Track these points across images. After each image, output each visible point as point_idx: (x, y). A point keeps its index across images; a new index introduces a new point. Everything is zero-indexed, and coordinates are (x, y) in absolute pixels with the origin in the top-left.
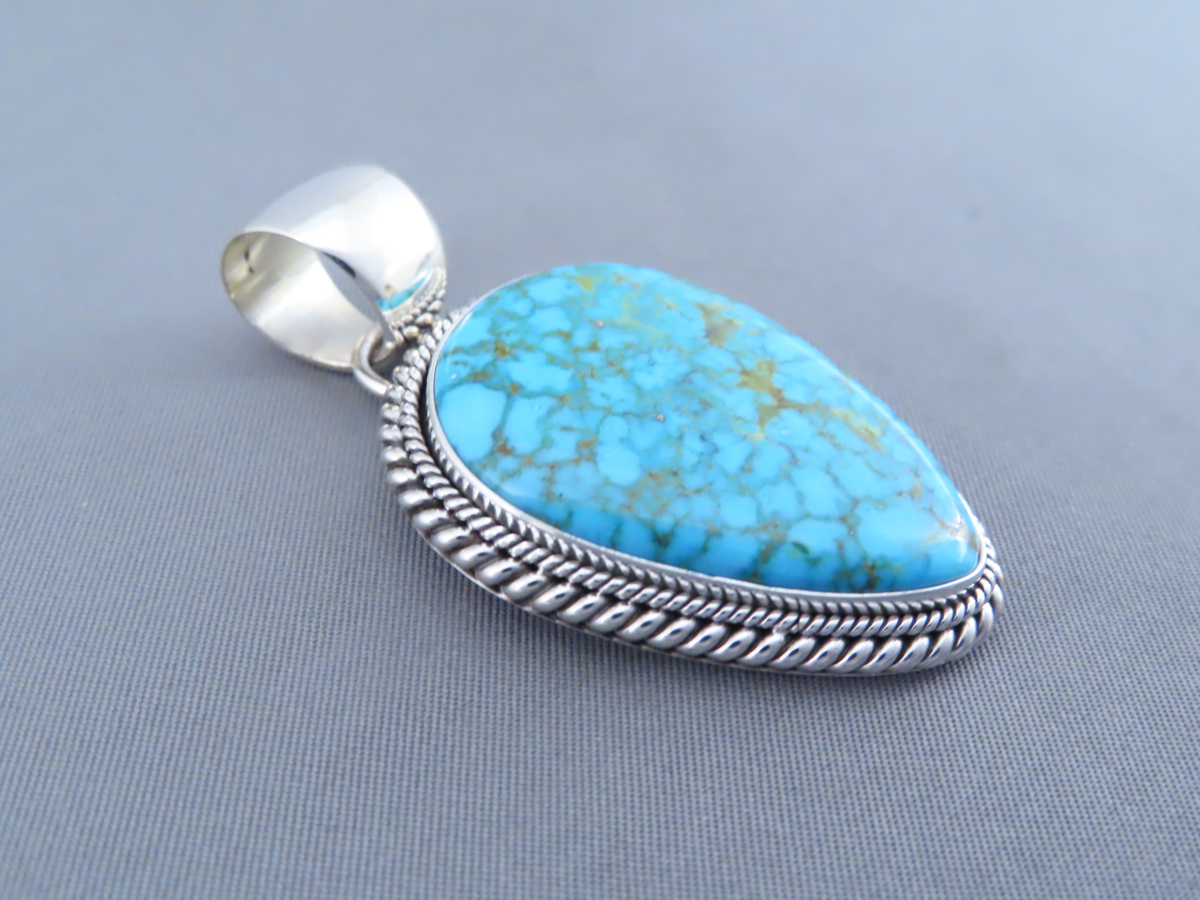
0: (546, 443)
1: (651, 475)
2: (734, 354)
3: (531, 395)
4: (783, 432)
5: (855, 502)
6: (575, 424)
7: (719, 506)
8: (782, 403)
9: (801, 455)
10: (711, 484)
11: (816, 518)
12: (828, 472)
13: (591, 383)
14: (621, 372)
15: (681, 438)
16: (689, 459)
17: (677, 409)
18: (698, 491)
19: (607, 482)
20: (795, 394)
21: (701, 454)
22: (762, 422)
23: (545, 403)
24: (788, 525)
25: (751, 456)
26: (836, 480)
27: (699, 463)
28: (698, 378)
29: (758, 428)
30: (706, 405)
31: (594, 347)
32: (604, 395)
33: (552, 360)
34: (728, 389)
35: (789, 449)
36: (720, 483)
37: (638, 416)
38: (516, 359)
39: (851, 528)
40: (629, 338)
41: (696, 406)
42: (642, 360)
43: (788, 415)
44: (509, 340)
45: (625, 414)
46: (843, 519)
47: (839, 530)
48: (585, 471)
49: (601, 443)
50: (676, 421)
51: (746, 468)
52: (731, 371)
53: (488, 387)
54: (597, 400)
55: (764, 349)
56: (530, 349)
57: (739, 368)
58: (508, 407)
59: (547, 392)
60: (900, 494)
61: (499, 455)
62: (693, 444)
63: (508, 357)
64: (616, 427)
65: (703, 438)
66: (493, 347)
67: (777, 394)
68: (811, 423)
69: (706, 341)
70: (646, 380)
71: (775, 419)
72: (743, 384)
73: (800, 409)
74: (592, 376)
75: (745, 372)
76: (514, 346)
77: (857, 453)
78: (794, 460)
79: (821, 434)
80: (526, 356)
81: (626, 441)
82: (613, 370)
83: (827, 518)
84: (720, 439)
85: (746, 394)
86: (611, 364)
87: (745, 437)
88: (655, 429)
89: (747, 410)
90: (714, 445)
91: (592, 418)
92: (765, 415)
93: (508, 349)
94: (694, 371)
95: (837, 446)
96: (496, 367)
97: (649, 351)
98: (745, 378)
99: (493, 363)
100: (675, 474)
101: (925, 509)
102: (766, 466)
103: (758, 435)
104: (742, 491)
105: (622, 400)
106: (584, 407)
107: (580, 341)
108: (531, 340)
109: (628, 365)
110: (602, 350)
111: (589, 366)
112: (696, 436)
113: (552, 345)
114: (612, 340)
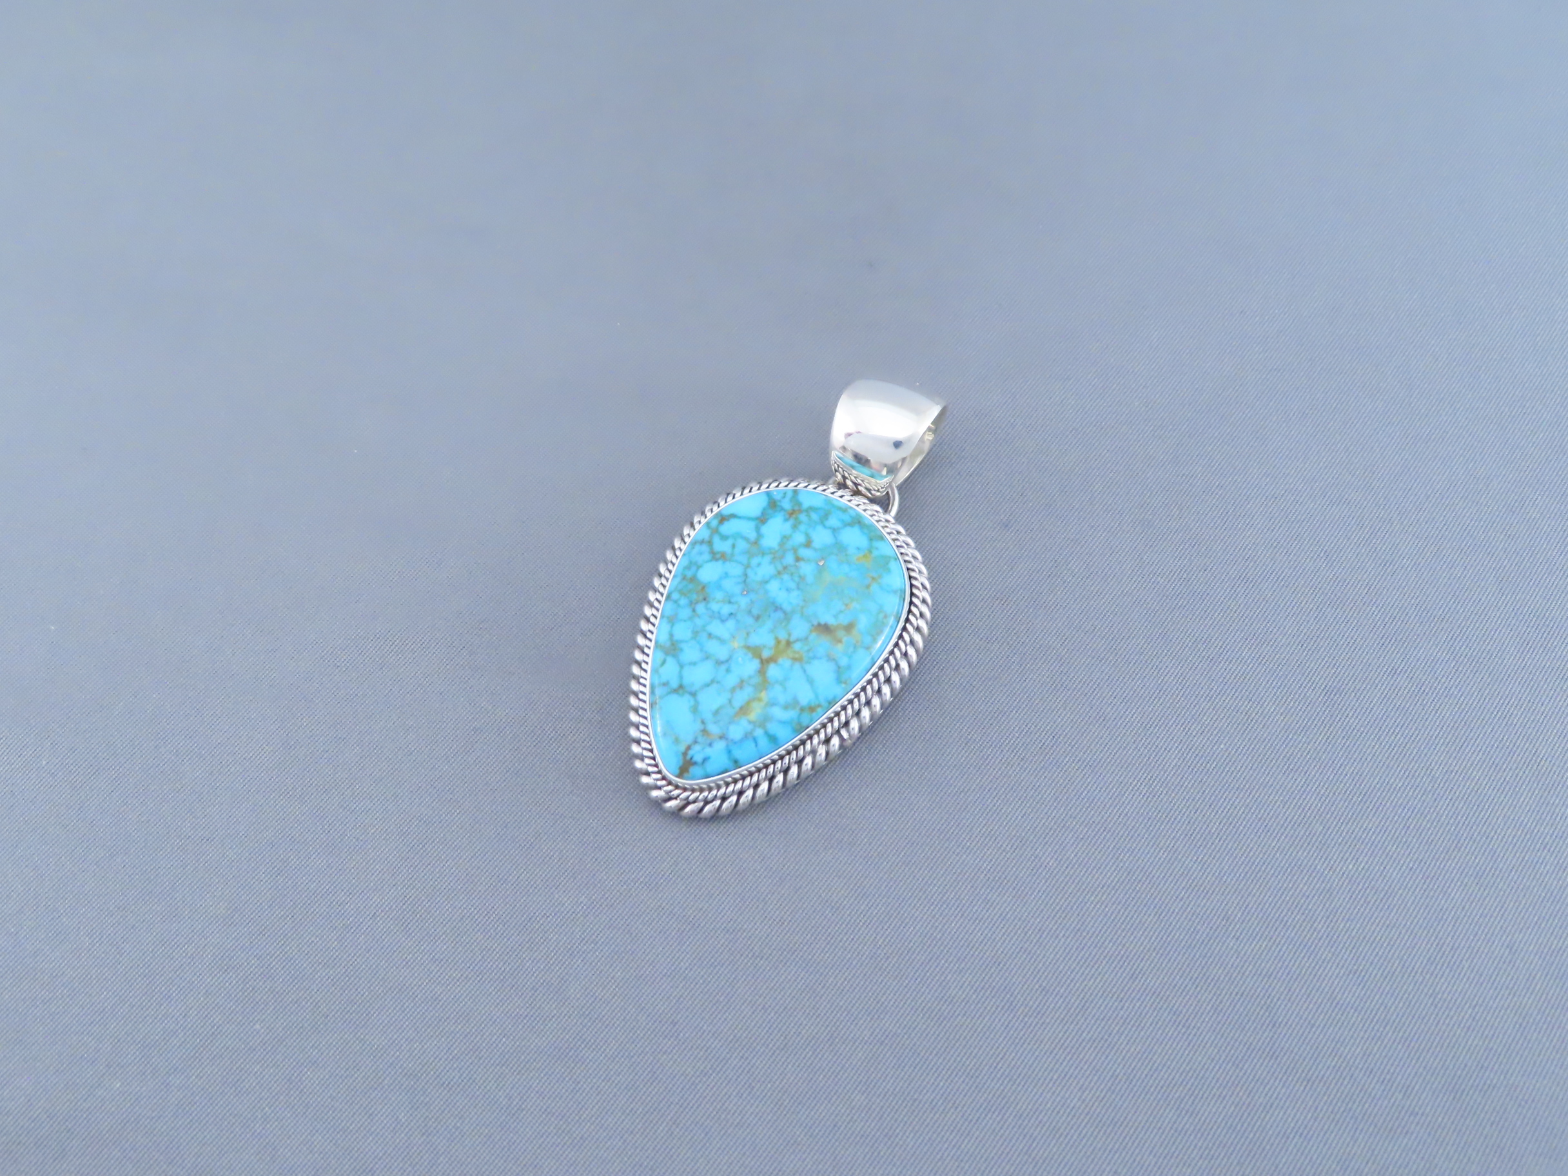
0: (724, 538)
1: (703, 588)
2: (806, 638)
3: (758, 529)
4: (740, 659)
5: (693, 694)
6: (737, 550)
7: (685, 621)
8: (765, 663)
9: (723, 667)
10: (699, 617)
11: (680, 672)
12: (713, 681)
13: (767, 558)
14: (779, 573)
15: (730, 602)
16: (715, 607)
17: (752, 602)
18: (694, 610)
19: (699, 567)
20: (773, 671)
21: (719, 613)
22: (748, 648)
23: (752, 535)
24: (675, 656)
25: (722, 641)
26: (707, 685)
27: (713, 612)
28: (780, 615)
29: (742, 644)
30: (757, 618)
31: (798, 559)
32: (759, 565)
33: (785, 539)
34: (772, 631)
35: (727, 661)
36: (699, 622)
37: (745, 581)
38: (786, 520)
39: (675, 691)
40: (810, 579)
41: (755, 612)
42: (792, 585)
43: (755, 665)
44: (803, 517)
45: (746, 575)
46: (681, 687)
47: (674, 684)
48: (707, 556)
49: (724, 562)
50: (744, 602)
51: (710, 635)
52: (790, 635)
53: (764, 509)
54: (754, 561)
55: (815, 657)
56: (795, 527)
57: (792, 639)
58: (749, 519)
59: (760, 536)
60: (703, 722)
61: (720, 518)
62: (726, 609)
63: (787, 516)
64: (735, 570)
65: (731, 614)
66: (796, 508)
67: (772, 660)
68: (750, 677)
69: (815, 623)
70: (774, 587)
71: (750, 655)
72: (778, 642)
73: (762, 672)
74: (774, 558)
75: (789, 643)
76: (796, 519)
77: (730, 701)
78: (719, 663)
79: (742, 681)
80: (788, 525)
81: (726, 575)
82: (780, 568)
83: (681, 677)
84: (731, 624)
85: (771, 642)
86: (785, 568)
87: (734, 637)
88: (737, 589)
89: (755, 640)
90: (727, 620)
91: (743, 559)
92: (755, 651)
93: (794, 516)
94: (785, 613)
95: (733, 690)
96: (780, 511)
97: (798, 588)
98: (783, 643)
99: (782, 509)
100: (705, 599)
101: (696, 738)
102: (713, 647)
103: (736, 644)
104: (695, 634)
105: (756, 574)
106: (750, 554)
107: (803, 552)
108: (802, 527)
109: (786, 577)
110: (797, 564)
111: (782, 557)
112: (733, 611)
113: (799, 538)
114: (807, 569)
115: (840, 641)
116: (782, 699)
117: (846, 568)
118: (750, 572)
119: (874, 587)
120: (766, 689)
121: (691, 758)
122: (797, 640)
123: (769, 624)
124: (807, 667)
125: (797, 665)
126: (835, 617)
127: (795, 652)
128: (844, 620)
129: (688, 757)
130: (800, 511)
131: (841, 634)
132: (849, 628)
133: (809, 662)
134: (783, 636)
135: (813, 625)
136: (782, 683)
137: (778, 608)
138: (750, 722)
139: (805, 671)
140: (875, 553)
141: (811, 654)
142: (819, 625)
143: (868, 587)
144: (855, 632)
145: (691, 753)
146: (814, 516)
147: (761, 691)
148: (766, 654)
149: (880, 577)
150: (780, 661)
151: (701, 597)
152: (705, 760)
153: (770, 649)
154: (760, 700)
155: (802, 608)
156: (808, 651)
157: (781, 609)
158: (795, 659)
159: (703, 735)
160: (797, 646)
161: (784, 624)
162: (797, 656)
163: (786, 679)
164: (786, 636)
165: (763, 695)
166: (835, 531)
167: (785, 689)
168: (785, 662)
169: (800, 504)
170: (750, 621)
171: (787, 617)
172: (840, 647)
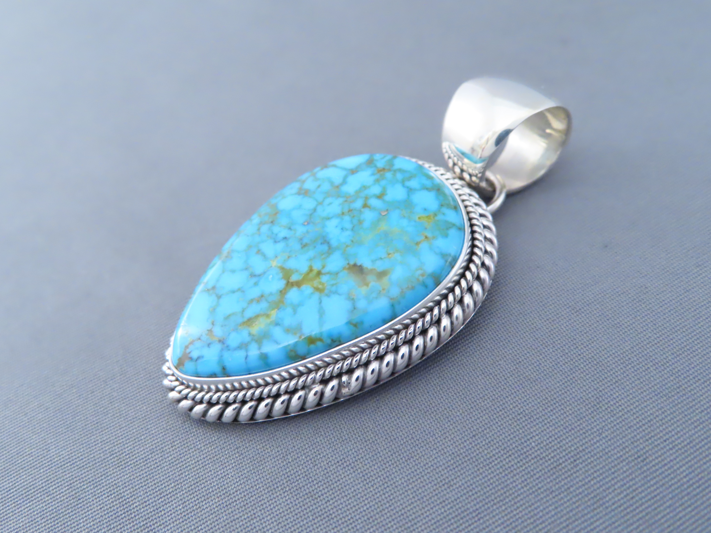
1: (276, 214)
2: (337, 273)
3: (346, 177)
4: (271, 276)
5: (219, 297)
6: (319, 190)
7: (248, 236)
8: (290, 285)
9: (254, 280)
10: (260, 235)
11: (220, 275)
12: (239, 290)
13: (341, 200)
14: (343, 214)
15: (290, 229)
16: (276, 229)
17: (308, 232)
18: (259, 229)
19: (284, 198)
20: (293, 295)
21: (277, 235)
22: (282, 269)
23: (339, 181)
24: (224, 262)
25: (265, 257)
26: (233, 292)
27: (273, 233)
28: (325, 247)
29: (279, 265)
30: (304, 246)
31: (365, 206)
32: (330, 204)
33: (364, 188)
34: (311, 260)
35: (259, 275)
36: (257, 238)
37: (311, 215)
38: (373, 174)
39: (208, 291)
40: (366, 224)
41: (305, 241)
42: (348, 226)
43: (281, 284)
44: (389, 175)
45: (315, 210)
46: (214, 288)
47: (211, 285)
48: (294, 191)
49: (304, 197)
50: (300, 230)
51: (259, 251)
52: (324, 267)
53: (361, 165)
54: (328, 201)
55: (336, 293)
56: (377, 181)
57: (323, 271)
58: (344, 169)
59: (344, 182)
60: (213, 323)
61: (324, 167)
62: (283, 233)
63: (376, 172)
64: (309, 204)
65: (285, 238)
66: (387, 168)
67: (298, 284)
68: (271, 294)
69: (352, 263)
70: (332, 224)
71: (281, 275)
72: (311, 270)
73: (283, 293)
74: (346, 201)
75: (319, 273)
76: (382, 175)
77: (243, 311)
78: (253, 275)
79: (262, 296)
80: (372, 178)
81: (300, 207)
82: (346, 210)
83: (218, 280)
84: (280, 246)
85: (304, 269)
86: (350, 211)
87: (276, 257)
88: (301, 220)
89: (292, 264)
90: (279, 242)
92: (286, 273)
93: (382, 173)
94: (330, 247)
95: (251, 301)
96: (372, 168)
97: (352, 230)
98: (315, 272)
99: (376, 167)
100: (272, 222)
101: (201, 336)
102: (256, 261)
103: (274, 263)
104: (249, 247)
105: (324, 211)
106: (328, 195)
107: (374, 202)
108: (383, 183)
109: (347, 218)
110: (362, 210)
111: (353, 202)
112: (288, 236)
113: (376, 190)
114: (368, 216)
115: (367, 285)
116: (288, 321)
117: (404, 222)
118: (319, 209)
119: (424, 246)
120: (279, 309)
121: (189, 353)
122: (328, 273)
123: (311, 253)
124: (325, 300)
125: (317, 295)
126: (373, 261)
127: (321, 283)
128: (379, 266)
129: (188, 351)
130: (389, 170)
131: (371, 278)
132: (382, 274)
133: (328, 296)
134: (317, 266)
135: (348, 264)
136: (295, 308)
137: (325, 241)
138: (250, 334)
139: (320, 302)
140: (440, 217)
141: (334, 289)
142: (355, 265)
143: (417, 244)
144: (385, 280)
145: (191, 347)
146: (399, 176)
147: (273, 309)
148: (294, 278)
149: (434, 238)
150: (304, 287)
151: (271, 220)
152: (199, 358)
153: (301, 274)
154: (268, 316)
155: (347, 246)
156: (333, 285)
157: (328, 243)
158: (317, 289)
159: (207, 335)
160: (324, 279)
161: (323, 256)
162: (320, 286)
163: (301, 304)
164: (320, 267)
165: (274, 313)
166: (410, 191)
167: (295, 312)
168: (307, 289)
169: (392, 165)
170: (298, 246)
171: (331, 250)
172: (364, 290)
